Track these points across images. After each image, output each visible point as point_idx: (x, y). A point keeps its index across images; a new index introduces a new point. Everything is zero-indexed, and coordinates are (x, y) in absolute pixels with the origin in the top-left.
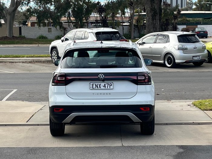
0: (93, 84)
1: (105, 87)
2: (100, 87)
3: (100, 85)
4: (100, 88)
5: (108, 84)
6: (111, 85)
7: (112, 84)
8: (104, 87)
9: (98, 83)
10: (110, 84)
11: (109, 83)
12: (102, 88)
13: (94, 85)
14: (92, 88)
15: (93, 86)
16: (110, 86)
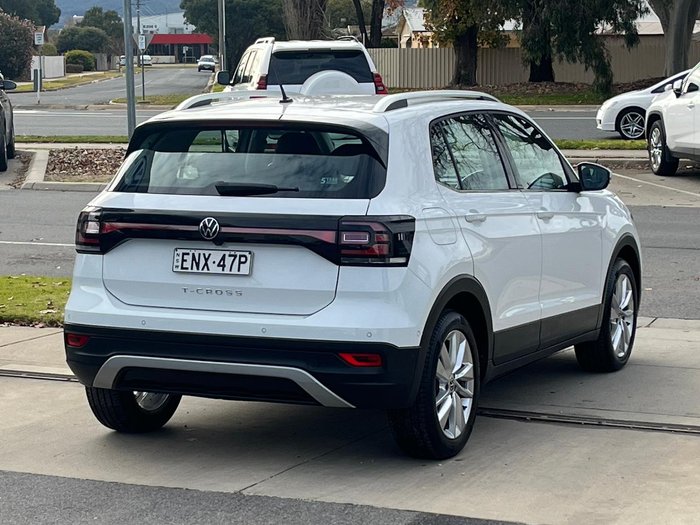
0: (184, 254)
1: (224, 266)
2: (206, 264)
3: (206, 260)
4: (205, 270)
5: (235, 256)
6: (243, 259)
7: (249, 256)
8: (219, 265)
9: (202, 252)
10: (241, 256)
11: (238, 254)
12: (214, 269)
13: (189, 258)
14: (179, 269)
15: (183, 260)
16: (240, 263)
